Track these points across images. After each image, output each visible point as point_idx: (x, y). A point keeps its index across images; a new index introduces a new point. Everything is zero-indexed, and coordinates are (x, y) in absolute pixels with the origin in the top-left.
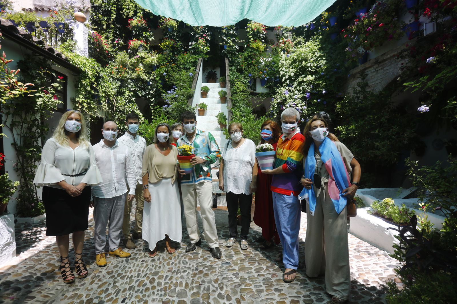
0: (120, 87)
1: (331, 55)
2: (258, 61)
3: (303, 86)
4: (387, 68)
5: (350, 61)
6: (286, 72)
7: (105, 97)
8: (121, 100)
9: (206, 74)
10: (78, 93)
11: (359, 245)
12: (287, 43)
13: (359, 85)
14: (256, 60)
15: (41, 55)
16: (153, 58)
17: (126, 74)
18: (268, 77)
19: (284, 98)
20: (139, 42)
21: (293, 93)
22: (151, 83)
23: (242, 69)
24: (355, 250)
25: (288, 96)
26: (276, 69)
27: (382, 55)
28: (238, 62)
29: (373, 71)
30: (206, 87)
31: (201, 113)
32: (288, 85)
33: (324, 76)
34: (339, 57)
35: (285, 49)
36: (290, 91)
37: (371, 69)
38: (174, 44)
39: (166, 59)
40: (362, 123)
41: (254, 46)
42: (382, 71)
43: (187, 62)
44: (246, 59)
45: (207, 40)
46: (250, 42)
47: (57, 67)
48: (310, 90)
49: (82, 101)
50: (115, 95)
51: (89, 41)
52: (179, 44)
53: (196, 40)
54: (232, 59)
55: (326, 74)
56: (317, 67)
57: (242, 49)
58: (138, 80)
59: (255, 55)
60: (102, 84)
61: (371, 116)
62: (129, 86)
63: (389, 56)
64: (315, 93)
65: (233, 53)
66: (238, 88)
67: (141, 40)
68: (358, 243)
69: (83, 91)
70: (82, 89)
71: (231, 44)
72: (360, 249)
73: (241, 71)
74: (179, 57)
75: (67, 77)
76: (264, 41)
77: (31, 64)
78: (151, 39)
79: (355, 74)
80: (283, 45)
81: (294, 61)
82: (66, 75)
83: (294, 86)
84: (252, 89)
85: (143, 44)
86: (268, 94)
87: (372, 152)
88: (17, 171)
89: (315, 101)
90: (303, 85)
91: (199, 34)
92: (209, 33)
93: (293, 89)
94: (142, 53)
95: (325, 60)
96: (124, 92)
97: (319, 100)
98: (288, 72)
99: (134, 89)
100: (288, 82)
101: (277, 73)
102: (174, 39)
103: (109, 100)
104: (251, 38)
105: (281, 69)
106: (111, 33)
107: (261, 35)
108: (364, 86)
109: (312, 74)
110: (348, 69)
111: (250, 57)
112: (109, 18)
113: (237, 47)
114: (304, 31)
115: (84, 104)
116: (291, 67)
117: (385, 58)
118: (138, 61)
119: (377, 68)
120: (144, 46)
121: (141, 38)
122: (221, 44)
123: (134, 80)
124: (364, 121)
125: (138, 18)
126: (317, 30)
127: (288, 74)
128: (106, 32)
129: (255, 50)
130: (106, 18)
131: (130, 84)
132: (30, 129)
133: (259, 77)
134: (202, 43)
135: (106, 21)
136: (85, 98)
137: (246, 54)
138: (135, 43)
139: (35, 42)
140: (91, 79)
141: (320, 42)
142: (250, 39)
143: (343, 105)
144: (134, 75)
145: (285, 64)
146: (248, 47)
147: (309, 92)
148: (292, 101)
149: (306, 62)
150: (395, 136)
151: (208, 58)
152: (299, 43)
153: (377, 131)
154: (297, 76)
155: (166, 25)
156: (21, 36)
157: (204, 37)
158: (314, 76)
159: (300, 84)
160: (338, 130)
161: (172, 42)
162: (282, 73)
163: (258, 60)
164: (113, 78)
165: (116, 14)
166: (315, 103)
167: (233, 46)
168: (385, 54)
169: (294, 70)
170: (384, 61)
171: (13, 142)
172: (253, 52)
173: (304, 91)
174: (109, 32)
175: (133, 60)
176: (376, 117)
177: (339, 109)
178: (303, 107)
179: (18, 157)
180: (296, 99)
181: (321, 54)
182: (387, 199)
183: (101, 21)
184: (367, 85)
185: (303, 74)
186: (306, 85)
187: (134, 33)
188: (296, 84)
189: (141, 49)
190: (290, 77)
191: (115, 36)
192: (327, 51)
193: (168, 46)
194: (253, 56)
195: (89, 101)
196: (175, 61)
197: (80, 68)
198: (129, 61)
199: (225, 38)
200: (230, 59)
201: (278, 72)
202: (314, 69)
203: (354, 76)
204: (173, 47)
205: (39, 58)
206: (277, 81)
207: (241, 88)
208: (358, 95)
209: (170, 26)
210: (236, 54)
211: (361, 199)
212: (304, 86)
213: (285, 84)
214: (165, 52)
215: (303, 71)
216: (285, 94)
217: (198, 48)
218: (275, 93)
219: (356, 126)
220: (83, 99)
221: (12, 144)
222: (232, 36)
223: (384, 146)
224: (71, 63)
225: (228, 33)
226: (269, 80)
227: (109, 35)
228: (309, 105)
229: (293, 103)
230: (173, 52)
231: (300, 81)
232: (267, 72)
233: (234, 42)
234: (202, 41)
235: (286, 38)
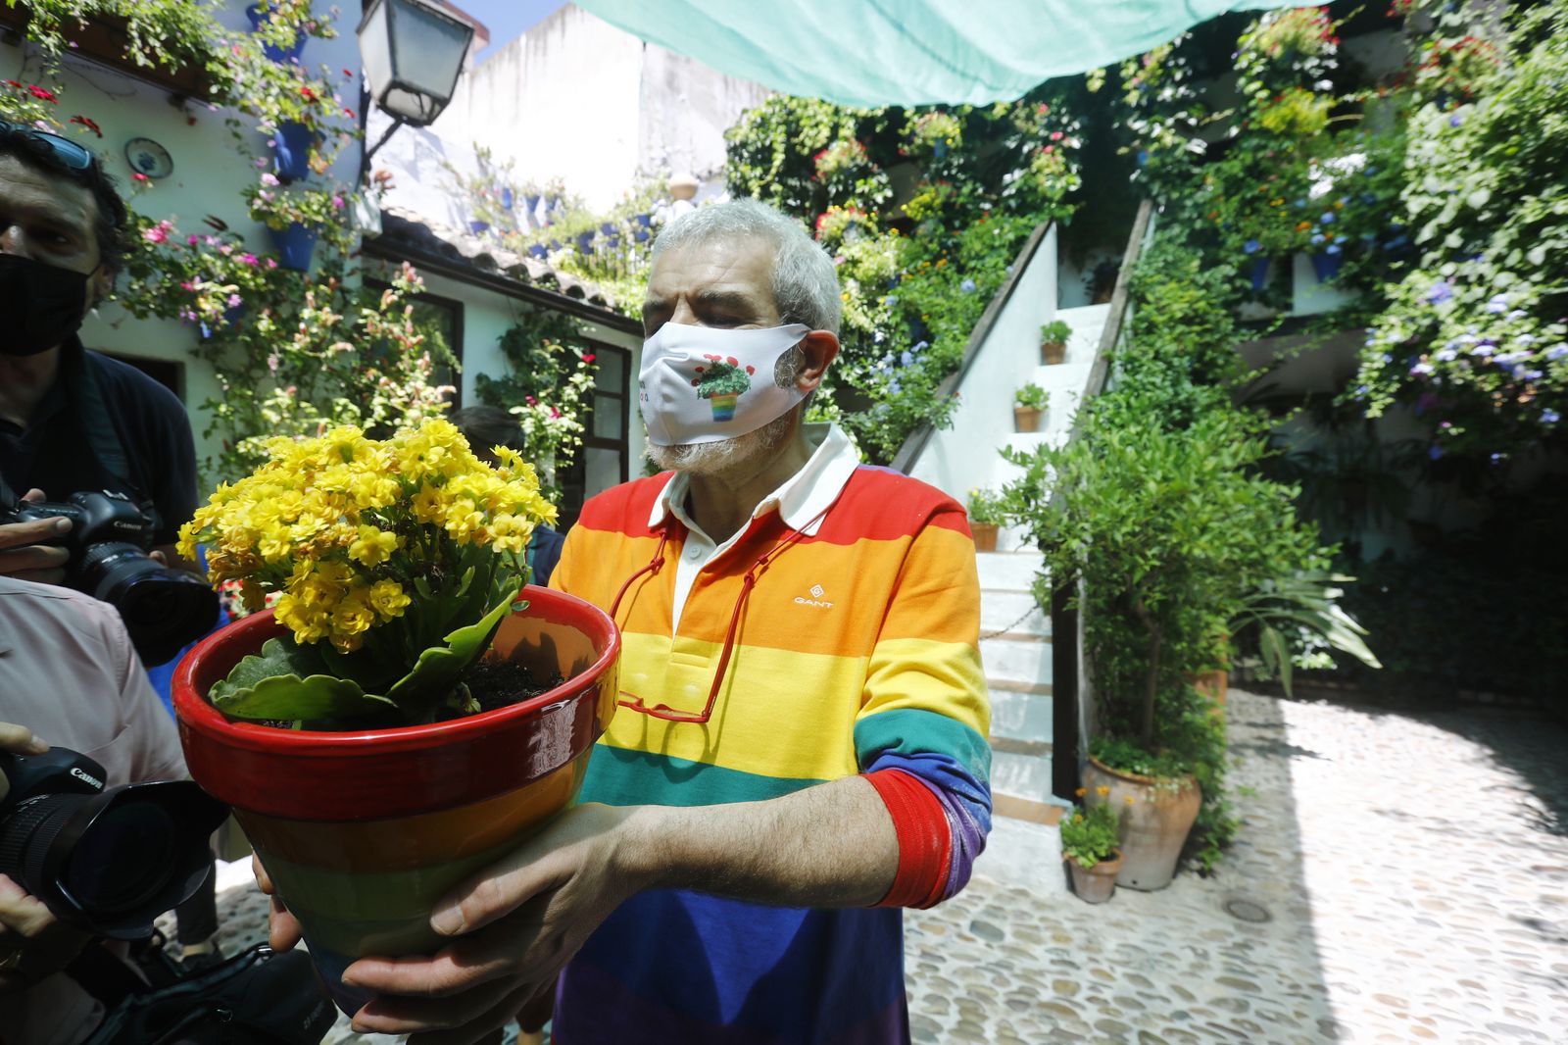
2: (1294, 180)
3: (1550, 244)
6: (1444, 195)
12: (1458, 57)
14: (1282, 177)
16: (885, 254)
18: (1341, 239)
19: (1427, 322)
20: (846, 215)
21: (1478, 291)
22: (879, 337)
23: (1216, 232)
25: (1454, 305)
26: (1381, 195)
28: (1196, 205)
30: (1061, 323)
31: (1025, 421)
32: (1456, 256)
35: (1449, 89)
36: (1463, 280)
38: (951, 193)
39: (926, 250)
41: (1271, 120)
43: (992, 248)
44: (1232, 186)
45: (1069, 153)
46: (1254, 109)
52: (966, 190)
53: (1027, 163)
54: (1169, 199)
57: (1217, 151)
59: (1280, 156)
65: (1178, 175)
67: (851, 209)
71: (1168, 140)
73: (1205, 239)
74: (967, 236)
76: (1327, 85)
77: (529, 336)
78: (879, 199)
80: (1435, 71)
81: (1500, 130)
83: (1492, 252)
84: (1266, 305)
85: (857, 217)
86: (1345, 312)
90: (1556, 237)
91: (1034, 137)
93: (1484, 269)
94: (853, 246)
98: (1457, 192)
100: (1453, 240)
101: (1391, 210)
102: (952, 178)
104: (1260, 90)
105: (1411, 187)
107: (1311, 63)
111: (1256, 172)
112: (767, 167)
113: (1193, 145)
116: (1475, 166)
120: (860, 225)
121: (850, 201)
122: (1123, 150)
125: (841, 143)
127: (1453, 204)
129: (1276, 137)
130: (759, 171)
133: (1300, 249)
134: (1048, 166)
135: (760, 178)
137: (1234, 167)
138: (834, 219)
139: (534, 280)
142: (1252, 96)
145: (1436, 160)
146: (1246, 133)
148: (1474, 328)
151: (1076, 216)
154: (1505, 199)
155: (924, 139)
156: (502, 273)
157: (1054, 143)
159: (1529, 235)
161: (945, 189)
162: (1415, 206)
163: (1294, 176)
165: (786, 152)
167: (1177, 146)
169: (1492, 175)
172: (1264, 147)
180: (1501, 317)
183: (747, 182)
187: (833, 190)
188: (1501, 240)
189: (851, 236)
190: (1466, 215)
193: (928, 207)
194: (1265, 164)
196: (952, 251)
199: (1137, 125)
200: (1162, 200)
201: (1399, 207)
204: (947, 206)
205: (549, 318)
206: (1392, 248)
207: (1179, 309)
209: (936, 139)
210: (1190, 176)
213: (1438, 254)
214: (921, 230)
216: (1431, 302)
217: (1033, 190)
218: (1382, 305)
222: (1173, 106)
224: (629, 314)
225: (1152, 101)
226: (1350, 251)
229: (1480, 338)
230: (947, 223)
231: (1529, 220)
232: (1337, 220)
233: (1182, 128)
234: (1048, 162)
235: (1456, 32)
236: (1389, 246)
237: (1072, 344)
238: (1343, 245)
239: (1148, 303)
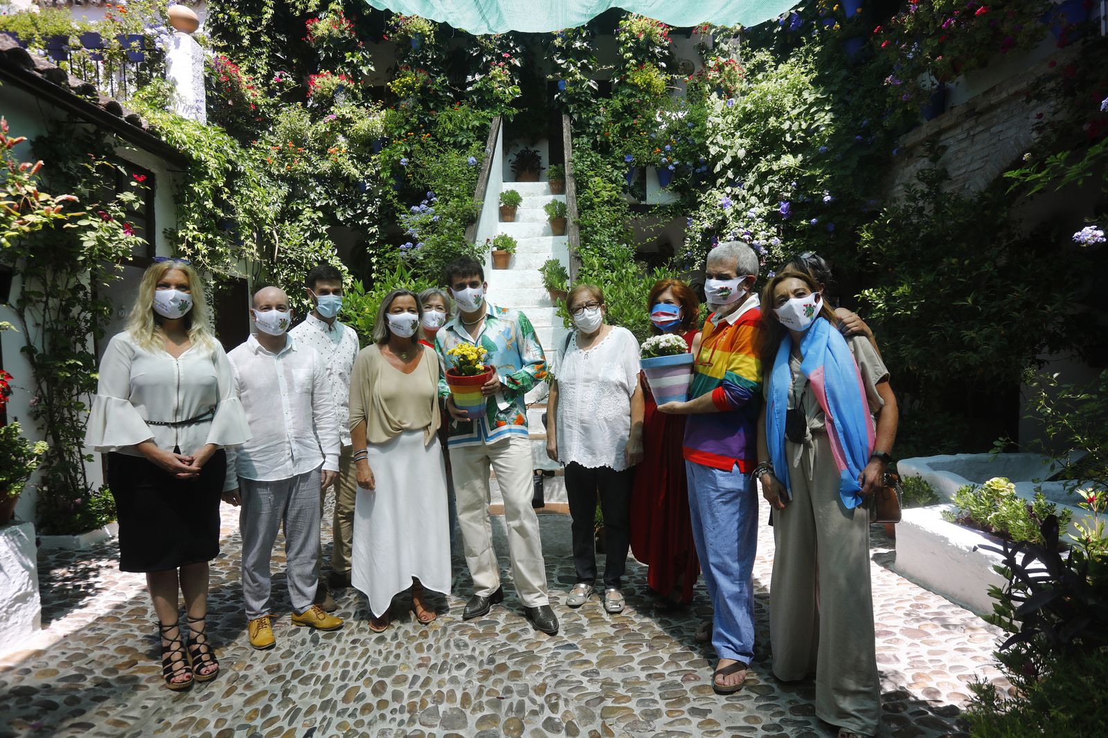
0: (289, 199)
1: (847, 98)
2: (649, 121)
3: (771, 184)
4: (1000, 128)
5: (899, 111)
6: (725, 147)
7: (250, 226)
8: (293, 233)
9: (514, 158)
10: (182, 216)
11: (920, 602)
12: (727, 69)
13: (922, 177)
14: (643, 117)
15: (89, 120)
16: (373, 121)
17: (303, 165)
18: (676, 163)
19: (720, 218)
20: (336, 80)
21: (743, 205)
22: (368, 186)
23: (607, 143)
24: (908, 615)
25: (732, 211)
26: (697, 141)
27: (986, 93)
28: (596, 124)
29: (961, 137)
30: (513, 192)
31: (501, 261)
32: (731, 183)
33: (827, 154)
34: (868, 101)
35: (722, 86)
36: (735, 197)
37: (959, 133)
38: (427, 80)
39: (407, 121)
40: (930, 278)
41: (638, 80)
42: (986, 135)
43: (462, 129)
44: (617, 116)
45: (513, 68)
46: (629, 69)
47: (129, 151)
48: (789, 195)
49: (194, 237)
50: (276, 219)
51: (207, 81)
52: (439, 80)
53: (485, 70)
54: (580, 117)
55: (833, 151)
56: (808, 132)
57: (605, 90)
58: (335, 178)
59: (642, 104)
60: (244, 191)
61: (954, 261)
62: (312, 196)
63: (1004, 95)
64: (803, 202)
65: (581, 101)
66: (596, 194)
67: (340, 74)
68: (917, 598)
69: (195, 212)
70: (192, 205)
71: (578, 76)
72: (922, 613)
73: (604, 149)
74: (441, 116)
75: (153, 174)
76: (664, 65)
77: (64, 145)
78: (365, 71)
79: (914, 147)
80: (717, 75)
81: (747, 117)
82: (153, 170)
83: (747, 184)
84: (634, 195)
85: (345, 82)
86: (677, 206)
87: (958, 357)
88: (36, 418)
89: (804, 222)
90: (772, 181)
91: (491, 52)
92: (518, 49)
93: (744, 192)
94: (343, 108)
95: (830, 111)
96: (299, 212)
97: (814, 220)
98: (731, 148)
99: (325, 202)
100: (730, 174)
101: (701, 150)
102: (426, 68)
103: (261, 232)
104: (631, 58)
105: (711, 139)
106: (264, 57)
107: (657, 50)
108: (936, 179)
109: (794, 150)
110: (892, 135)
111: (628, 109)
112: (256, 17)
113: (592, 83)
114: (775, 35)
115: (199, 245)
116: (738, 134)
117: (994, 99)
118: (333, 128)
119: (972, 128)
120: (348, 90)
121: (339, 67)
122: (550, 77)
123: (326, 179)
124: (935, 272)
125: (331, 15)
126: (807, 30)
127: (730, 153)
128: (251, 54)
129: (641, 91)
130: (248, 19)
131: (313, 189)
132: (65, 310)
133: (652, 164)
134: (500, 76)
135: (250, 26)
136: (201, 230)
137: (616, 103)
138: (324, 81)
139: (73, 88)
140: (216, 180)
141: (815, 62)
142: (627, 61)
143: (879, 233)
144: (325, 166)
145: (721, 127)
146: (622, 83)
147: (788, 200)
148: (742, 224)
149: (778, 118)
150: (1019, 311)
151: (516, 116)
152: (760, 67)
153: (970, 301)
154: (754, 156)
155: (406, 32)
156: (39, 75)
157: (504, 59)
158: (800, 157)
159: (762, 178)
160: (865, 299)
161: (422, 76)
162: (713, 150)
163: (650, 118)
164: (270, 175)
165: (274, 8)
166: (804, 229)
167: (583, 82)
168: (993, 89)
169: (747, 142)
170: (992, 107)
171: (25, 344)
172: (635, 96)
173: (774, 197)
174: (258, 55)
175: (322, 126)
176: (966, 262)
177: (866, 242)
178: (772, 241)
179: (38, 381)
180: (754, 221)
181: (819, 96)
182: (994, 480)
183: (236, 26)
184: (944, 175)
185: (771, 151)
186: (780, 179)
187: (322, 54)
188: (751, 178)
189: (340, 98)
190: (736, 161)
191: (274, 65)
192: (835, 88)
193: (410, 88)
194: (635, 107)
195: (210, 236)
196: (430, 126)
197: (186, 151)
198: (311, 130)
199: (560, 61)
200: (575, 117)
201: (705, 149)
202: (800, 138)
203: (909, 153)
204: (423, 89)
205: (85, 130)
206: (701, 173)
207: (605, 195)
208: (921, 204)
209: (415, 34)
210: (589, 104)
211: (925, 482)
212: (773, 183)
213: (723, 180)
214: (403, 104)
215: (771, 143)
216: (722, 206)
217: (491, 91)
218: (695, 205)
219: (913, 288)
220: (195, 233)
221: (23, 350)
222: (580, 54)
223: (988, 338)
224: (164, 139)
225: (569, 46)
226: (680, 170)
227: (258, 63)
228: (787, 233)
229: (745, 231)
230: (423, 102)
231: (763, 170)
232: (673, 150)
233: (584, 68)
234: (499, 72)
235: (725, 54)
236: (698, 170)
237: (522, 210)
238: (676, 166)
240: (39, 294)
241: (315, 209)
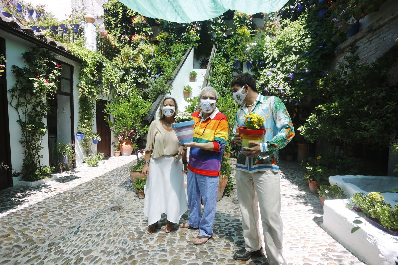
0: (124, 75)
1: (318, 32)
2: (244, 46)
3: (287, 67)
4: (384, 35)
5: (338, 34)
6: (270, 54)
7: (107, 83)
8: (124, 86)
9: (200, 62)
10: (80, 79)
12: (273, 26)
13: (348, 59)
14: (241, 45)
15: (43, 47)
16: (151, 49)
17: (129, 64)
19: (267, 79)
20: (140, 37)
21: (275, 74)
22: (149, 71)
23: (228, 55)
25: (271, 77)
26: (260, 52)
27: (377, 21)
28: (225, 48)
29: (365, 42)
30: (194, 72)
31: (187, 95)
32: (272, 67)
33: (308, 54)
34: (326, 32)
35: (271, 33)
36: (273, 72)
37: (364, 40)
38: (168, 36)
39: (162, 49)
40: (347, 100)
41: (240, 32)
42: (378, 39)
43: (179, 51)
44: (232, 45)
45: (197, 31)
46: (237, 28)
47: (59, 57)
48: (293, 70)
50: (118, 82)
51: (97, 38)
52: (172, 35)
53: (188, 31)
54: (219, 46)
55: (311, 53)
56: (301, 46)
57: (229, 37)
58: (138, 69)
59: (241, 40)
60: (105, 72)
61: (359, 92)
62: (131, 74)
63: (387, 20)
64: (299, 73)
65: (221, 40)
66: (218, 70)
67: (142, 35)
69: (85, 78)
70: (83, 76)
71: (219, 32)
73: (226, 56)
74: (172, 47)
75: (73, 67)
76: (250, 27)
77: (35, 55)
78: (149, 34)
79: (344, 49)
80: (269, 28)
81: (279, 43)
82: (73, 65)
83: (277, 67)
85: (143, 37)
87: (359, 134)
88: (22, 143)
89: (298, 81)
90: (287, 65)
91: (189, 25)
92: (199, 24)
93: (276, 70)
94: (142, 46)
95: (310, 37)
96: (127, 80)
97: (302, 79)
98: (272, 54)
99: (135, 76)
100: (271, 64)
101: (261, 55)
102: (169, 32)
103: (112, 86)
104: (238, 24)
105: (265, 51)
106: (119, 31)
107: (248, 21)
108: (354, 60)
109: (296, 53)
110: (335, 45)
111: (237, 43)
112: (116, 18)
113: (224, 35)
114: (292, 13)
115: (85, 89)
116: (275, 49)
117: (381, 23)
118: (138, 53)
119: (370, 37)
120: (144, 40)
121: (141, 33)
122: (209, 32)
123: (136, 69)
124: (350, 97)
125: (139, 16)
126: (303, 10)
127: (272, 56)
128: (115, 30)
129: (241, 36)
130: (114, 19)
131: (131, 72)
132: (34, 108)
133: (245, 61)
134: (192, 33)
135: (115, 22)
136: (86, 84)
137: (232, 41)
138: (136, 38)
139: (37, 36)
140: (92, 68)
141: (306, 21)
142: (236, 26)
143: (326, 83)
144: (135, 65)
145: (269, 47)
146: (235, 34)
147: (293, 72)
148: (275, 82)
149: (290, 42)
150: (390, 114)
151: (198, 46)
152: (286, 25)
153: (366, 109)
154: (280, 56)
156: (22, 31)
157: (194, 27)
158: (298, 56)
159: (283, 64)
160: (319, 109)
161: (167, 34)
162: (265, 55)
163: (244, 45)
164: (119, 68)
165: (122, 15)
166: (299, 83)
167: (221, 34)
168: (381, 18)
169: (278, 51)
170: (381, 26)
171: (18, 119)
172: (239, 38)
173: (287, 71)
174: (117, 30)
175: (135, 52)
176: (365, 92)
177: (321, 86)
178: (286, 88)
179: (23, 131)
180: (279, 80)
181: (306, 32)
182: (374, 193)
183: (110, 22)
184: (357, 58)
185: (287, 54)
186: (290, 65)
187: (136, 29)
188: (279, 64)
189: (141, 43)
190: (273, 59)
191: (123, 33)
192: (313, 29)
193: (162, 38)
194: (238, 41)
195: (90, 86)
196: (168, 51)
197: (81, 58)
198: (132, 53)
199: (213, 27)
200: (218, 46)
201: (262, 55)
202: (299, 49)
203: (343, 51)
204: (167, 39)
208: (346, 70)
210: (223, 41)
211: (340, 188)
213: (269, 66)
214: (160, 44)
215: (287, 51)
216: (268, 75)
217: (189, 38)
218: (259, 75)
219: (340, 104)
220: (84, 85)
221: (17, 121)
222: (220, 24)
223: (374, 126)
224: (72, 54)
225: (216, 22)
226: (254, 63)
227: (117, 33)
228: (292, 85)
229: (275, 84)
230: (167, 43)
231: (283, 61)
232: (252, 56)
233: (222, 30)
235: (272, 21)
236: (261, 63)
237: (197, 78)
238: (253, 61)
239: (216, 68)
240: (24, 103)
241: (132, 78)
